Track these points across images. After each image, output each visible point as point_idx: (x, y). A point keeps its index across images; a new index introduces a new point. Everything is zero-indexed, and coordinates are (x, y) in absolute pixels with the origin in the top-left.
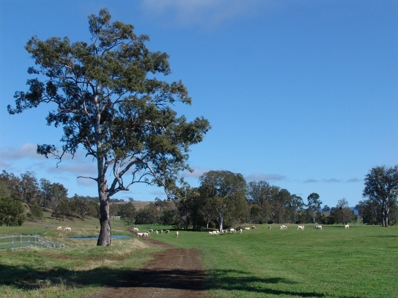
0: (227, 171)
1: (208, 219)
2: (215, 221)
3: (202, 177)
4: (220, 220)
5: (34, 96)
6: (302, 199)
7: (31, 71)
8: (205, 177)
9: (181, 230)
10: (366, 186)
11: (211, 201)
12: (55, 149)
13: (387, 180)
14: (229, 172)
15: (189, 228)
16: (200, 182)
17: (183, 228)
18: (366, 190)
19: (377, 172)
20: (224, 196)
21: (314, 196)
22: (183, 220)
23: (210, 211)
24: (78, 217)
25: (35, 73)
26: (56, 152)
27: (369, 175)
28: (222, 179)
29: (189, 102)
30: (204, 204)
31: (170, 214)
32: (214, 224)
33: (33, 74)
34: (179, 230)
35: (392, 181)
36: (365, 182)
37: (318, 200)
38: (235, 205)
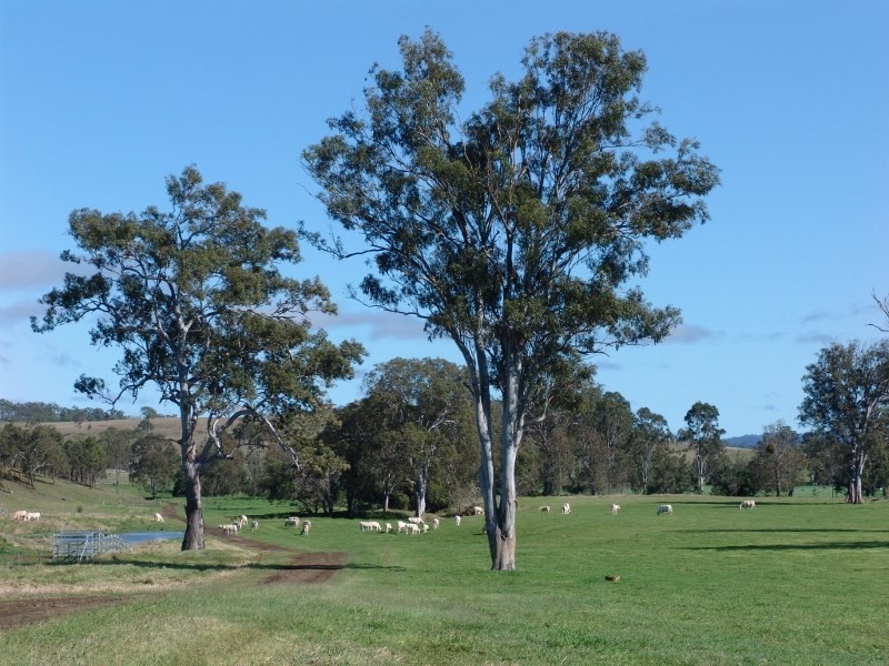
0: (438, 360)
1: (387, 483)
2: (406, 491)
3: (372, 375)
4: (418, 487)
5: (71, 297)
6: (665, 423)
7: (66, 256)
8: (379, 375)
9: (316, 515)
10: (807, 395)
11: (394, 440)
12: (103, 386)
13: (859, 378)
14: (445, 363)
15: (336, 508)
16: (366, 389)
17: (321, 510)
18: (808, 404)
19: (835, 357)
20: (431, 425)
21: (702, 412)
22: (321, 490)
23: (391, 464)
24: (16, 479)
25: (73, 260)
26: (104, 391)
27: (813, 366)
28: (426, 380)
29: (333, 311)
30: (377, 447)
31: (287, 473)
32: (405, 498)
33: (69, 262)
34: (309, 514)
35: (872, 382)
36: (804, 385)
37: (714, 423)
38: (460, 447)
